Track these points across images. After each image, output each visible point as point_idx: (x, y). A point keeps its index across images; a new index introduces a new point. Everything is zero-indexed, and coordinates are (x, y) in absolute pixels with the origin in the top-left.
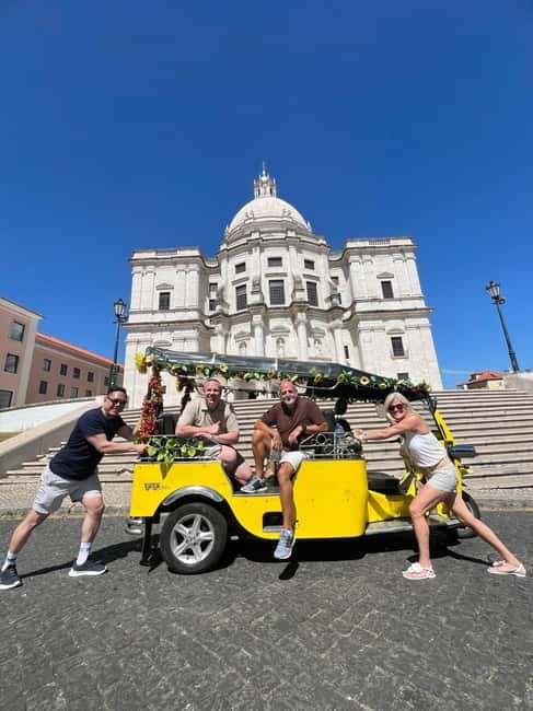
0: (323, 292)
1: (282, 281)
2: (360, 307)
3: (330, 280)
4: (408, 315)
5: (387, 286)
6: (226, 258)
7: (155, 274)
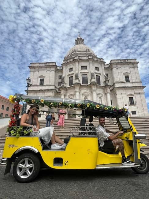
0: (102, 79)
1: (87, 75)
2: (116, 85)
3: (105, 75)
4: (135, 89)
5: (127, 77)
6: (65, 66)
7: (38, 72)
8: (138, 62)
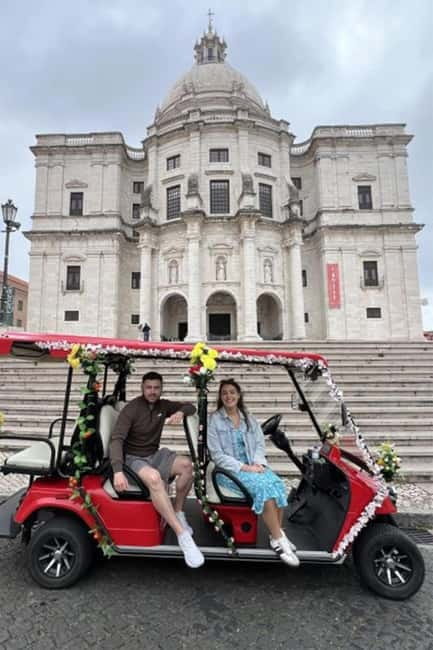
0: (280, 198)
1: (228, 181)
2: (327, 220)
3: (291, 183)
4: (389, 233)
5: (365, 192)
6: (154, 148)
7: (64, 167)
8: (409, 138)
